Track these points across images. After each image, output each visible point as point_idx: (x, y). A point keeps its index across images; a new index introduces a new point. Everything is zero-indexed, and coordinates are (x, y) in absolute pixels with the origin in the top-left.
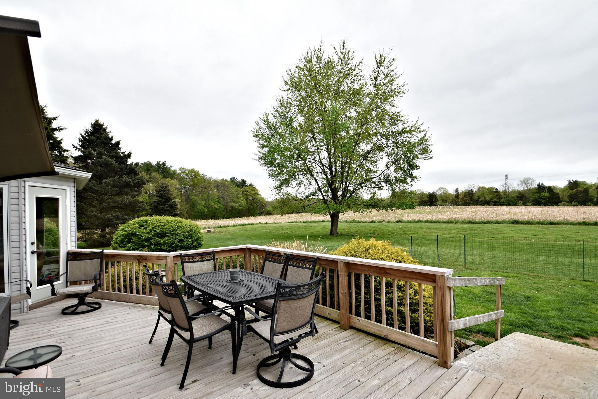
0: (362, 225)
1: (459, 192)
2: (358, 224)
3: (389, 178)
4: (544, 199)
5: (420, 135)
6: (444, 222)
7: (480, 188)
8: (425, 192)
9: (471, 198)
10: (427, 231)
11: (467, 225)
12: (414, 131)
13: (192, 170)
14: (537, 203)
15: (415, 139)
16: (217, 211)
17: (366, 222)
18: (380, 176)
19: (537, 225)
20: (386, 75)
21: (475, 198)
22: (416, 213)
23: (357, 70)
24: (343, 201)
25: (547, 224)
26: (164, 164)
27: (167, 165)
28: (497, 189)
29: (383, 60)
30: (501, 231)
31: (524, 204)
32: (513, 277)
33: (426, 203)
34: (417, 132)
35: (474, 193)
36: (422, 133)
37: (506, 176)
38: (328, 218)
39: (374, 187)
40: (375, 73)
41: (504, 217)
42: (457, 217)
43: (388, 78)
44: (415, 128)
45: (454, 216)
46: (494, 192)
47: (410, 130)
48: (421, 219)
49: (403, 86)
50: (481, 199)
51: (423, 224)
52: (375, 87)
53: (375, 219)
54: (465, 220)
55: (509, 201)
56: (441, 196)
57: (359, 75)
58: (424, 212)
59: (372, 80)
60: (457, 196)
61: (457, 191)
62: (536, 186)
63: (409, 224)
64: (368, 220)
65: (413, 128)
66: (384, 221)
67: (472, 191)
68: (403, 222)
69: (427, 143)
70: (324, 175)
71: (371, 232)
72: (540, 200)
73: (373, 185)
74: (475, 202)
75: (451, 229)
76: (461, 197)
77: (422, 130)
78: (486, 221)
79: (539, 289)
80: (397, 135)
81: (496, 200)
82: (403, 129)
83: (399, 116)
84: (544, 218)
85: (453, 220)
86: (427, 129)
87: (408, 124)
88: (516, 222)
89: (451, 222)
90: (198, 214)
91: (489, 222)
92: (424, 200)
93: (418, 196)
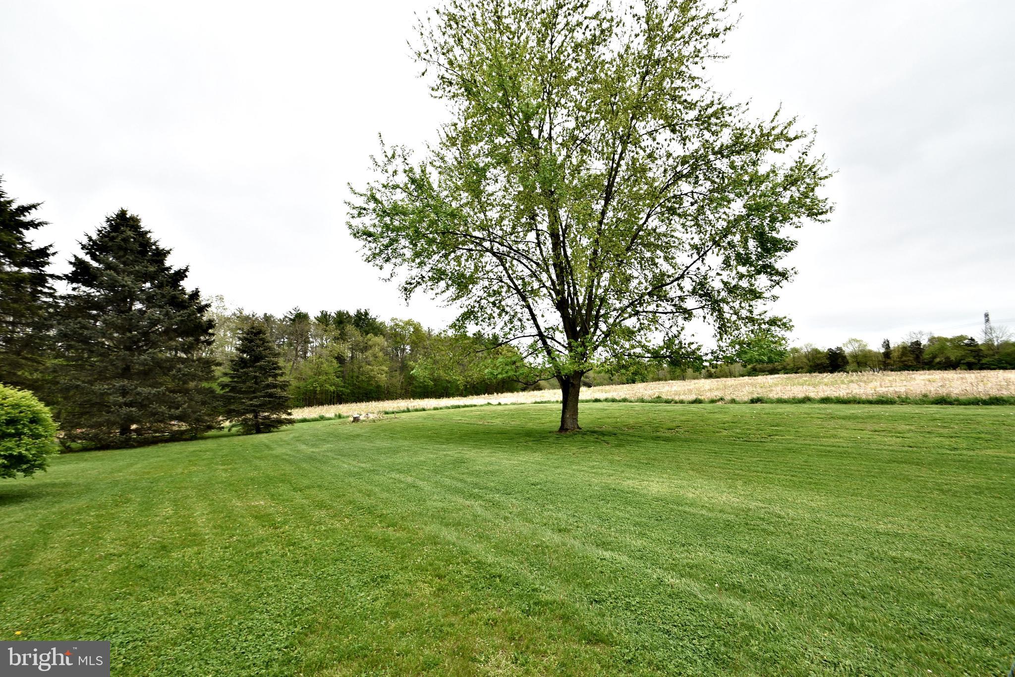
1: (892, 346)
2: (661, 406)
6: (870, 402)
7: (932, 340)
9: (917, 358)
10: (825, 424)
13: (409, 321)
16: (449, 385)
21: (926, 356)
22: (802, 384)
26: (366, 314)
27: (370, 315)
28: (972, 339)
33: (824, 367)
35: (923, 349)
37: (986, 315)
45: (889, 389)
46: (967, 344)
48: (812, 395)
50: (938, 360)
51: (817, 406)
55: (998, 361)
56: (855, 356)
58: (820, 383)
60: (887, 354)
61: (887, 345)
63: (780, 405)
64: (691, 397)
66: (722, 399)
67: (918, 343)
68: (766, 402)
71: (675, 424)
74: (926, 364)
76: (895, 355)
81: (971, 359)
85: (893, 397)
89: (890, 403)
90: (418, 390)
92: (819, 362)
93: (806, 356)
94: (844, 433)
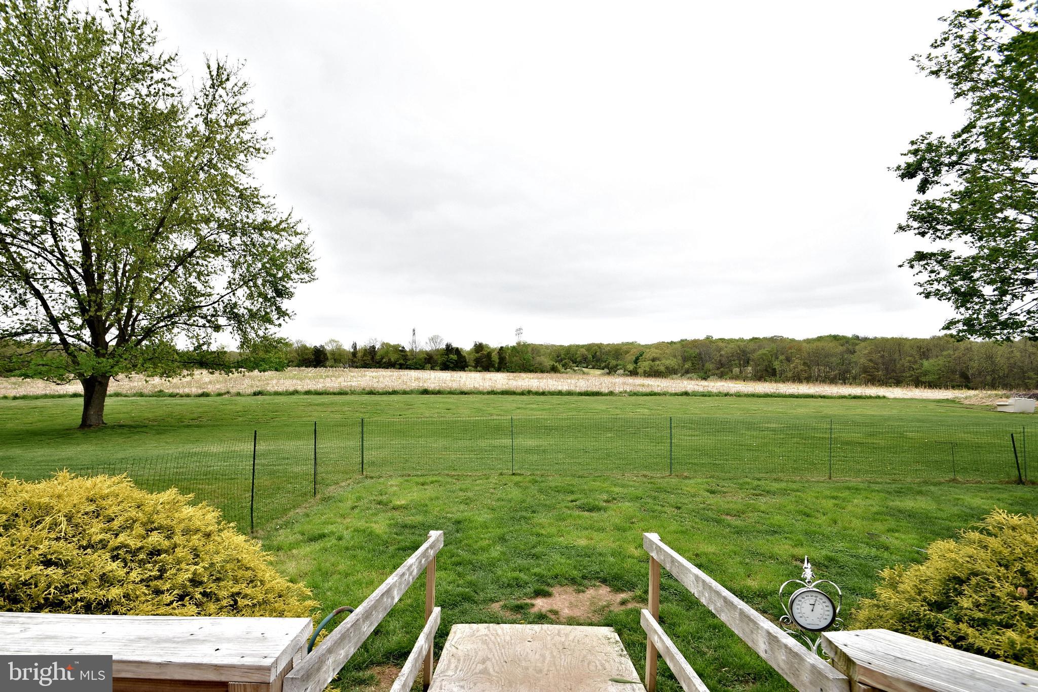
0: (178, 401)
1: (358, 348)
2: (169, 400)
3: (235, 311)
4: (452, 362)
5: (296, 240)
6: (334, 394)
7: (383, 344)
8: (308, 345)
9: (373, 358)
10: (306, 409)
11: (367, 397)
12: (284, 230)
14: (445, 367)
15: (285, 246)
17: (188, 396)
18: (216, 305)
19: (448, 396)
20: (230, 108)
21: (378, 357)
22: (292, 378)
23: (163, 69)
24: (121, 350)
25: (458, 394)
28: (403, 348)
29: (224, 77)
30: (410, 405)
31: (432, 368)
32: (432, 482)
33: (310, 362)
34: (290, 233)
35: (376, 352)
36: (298, 236)
37: (414, 330)
38: (78, 387)
39: (204, 326)
40: (207, 96)
41: (413, 385)
42: (353, 384)
43: (235, 117)
44: (286, 226)
45: (349, 383)
46: (400, 351)
47: (277, 226)
48: (299, 388)
49: (265, 140)
50: (384, 360)
51: (302, 397)
52: (206, 124)
53: (210, 389)
54: (364, 389)
55: (416, 363)
56: (333, 353)
57: (169, 85)
58: (305, 377)
59: (200, 108)
60: (354, 354)
61: (354, 346)
62: (444, 347)
63: (277, 397)
64: (195, 390)
65: (284, 225)
66: (228, 392)
67: (374, 347)
68: (266, 395)
69: (307, 256)
70: (69, 289)
71: (195, 416)
72: (448, 363)
73: (202, 322)
74: (377, 363)
75: (343, 404)
76: (359, 355)
77: (299, 231)
78: (391, 390)
79: (468, 501)
80: (252, 231)
81: (402, 361)
82: (265, 222)
83: (257, 195)
84: (455, 386)
85: (348, 390)
86: (307, 231)
87: (274, 215)
88: (426, 392)
89: (345, 393)
91: (394, 393)
92: (306, 357)
93: (296, 351)
94: (315, 414)
